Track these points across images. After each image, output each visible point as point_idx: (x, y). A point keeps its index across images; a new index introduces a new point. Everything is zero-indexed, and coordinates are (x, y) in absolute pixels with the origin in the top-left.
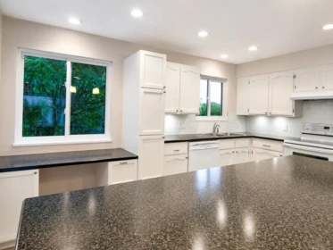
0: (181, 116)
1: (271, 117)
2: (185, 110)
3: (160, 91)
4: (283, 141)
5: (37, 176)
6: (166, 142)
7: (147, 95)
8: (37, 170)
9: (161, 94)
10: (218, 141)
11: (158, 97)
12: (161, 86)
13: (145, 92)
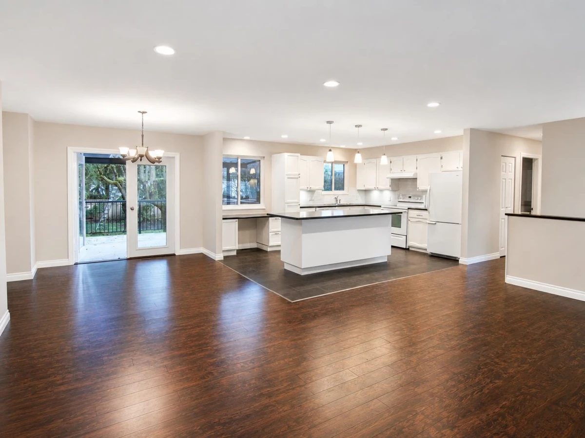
0: (311, 191)
1: (381, 191)
2: (313, 187)
3: (297, 176)
4: (380, 206)
5: (237, 222)
6: (301, 207)
7: (289, 179)
8: (237, 220)
9: (297, 178)
10: (337, 208)
11: (296, 180)
12: (298, 173)
13: (288, 178)
